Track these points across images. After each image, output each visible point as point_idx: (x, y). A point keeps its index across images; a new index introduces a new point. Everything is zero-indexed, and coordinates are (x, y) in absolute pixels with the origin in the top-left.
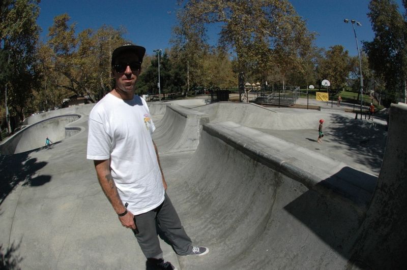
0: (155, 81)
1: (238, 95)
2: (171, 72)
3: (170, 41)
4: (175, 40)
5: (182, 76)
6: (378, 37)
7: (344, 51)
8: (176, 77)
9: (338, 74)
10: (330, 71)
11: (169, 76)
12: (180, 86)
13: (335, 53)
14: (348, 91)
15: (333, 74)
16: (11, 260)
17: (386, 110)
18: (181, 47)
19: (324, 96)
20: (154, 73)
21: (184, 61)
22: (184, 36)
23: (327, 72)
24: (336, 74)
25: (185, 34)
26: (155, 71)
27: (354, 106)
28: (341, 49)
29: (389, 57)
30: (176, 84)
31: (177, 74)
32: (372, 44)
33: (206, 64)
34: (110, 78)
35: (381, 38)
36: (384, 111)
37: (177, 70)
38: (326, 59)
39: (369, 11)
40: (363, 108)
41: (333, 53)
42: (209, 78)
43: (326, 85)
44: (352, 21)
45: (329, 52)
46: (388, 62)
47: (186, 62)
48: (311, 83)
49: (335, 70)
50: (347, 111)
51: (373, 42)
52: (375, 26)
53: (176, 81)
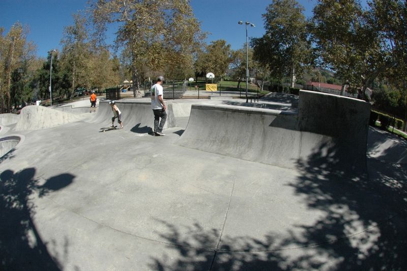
0: (46, 85)
1: (132, 93)
2: (60, 75)
3: (61, 42)
4: (65, 39)
5: (70, 78)
6: (269, 35)
7: (226, 45)
8: (64, 80)
9: (218, 66)
10: (210, 63)
11: (58, 79)
12: (68, 89)
13: (217, 47)
14: (227, 80)
15: (212, 66)
16: (194, 243)
17: (272, 94)
18: (69, 47)
19: (213, 87)
20: (46, 77)
21: (71, 62)
22: (73, 36)
23: (207, 64)
24: (216, 66)
25: (75, 33)
26: (46, 74)
27: (241, 94)
28: (223, 43)
29: (278, 50)
30: (64, 87)
31: (66, 76)
32: (262, 40)
33: (90, 64)
34: (10, 85)
35: (272, 35)
36: (270, 95)
37: (65, 72)
38: (206, 52)
39: (266, 12)
40: (248, 94)
41: (214, 47)
42: (91, 79)
43: (211, 77)
44: (246, 23)
45: (209, 46)
46: (276, 54)
47: (73, 63)
48: (190, 77)
49: (216, 62)
50: (234, 98)
51: (262, 38)
52: (268, 25)
53: (64, 83)
